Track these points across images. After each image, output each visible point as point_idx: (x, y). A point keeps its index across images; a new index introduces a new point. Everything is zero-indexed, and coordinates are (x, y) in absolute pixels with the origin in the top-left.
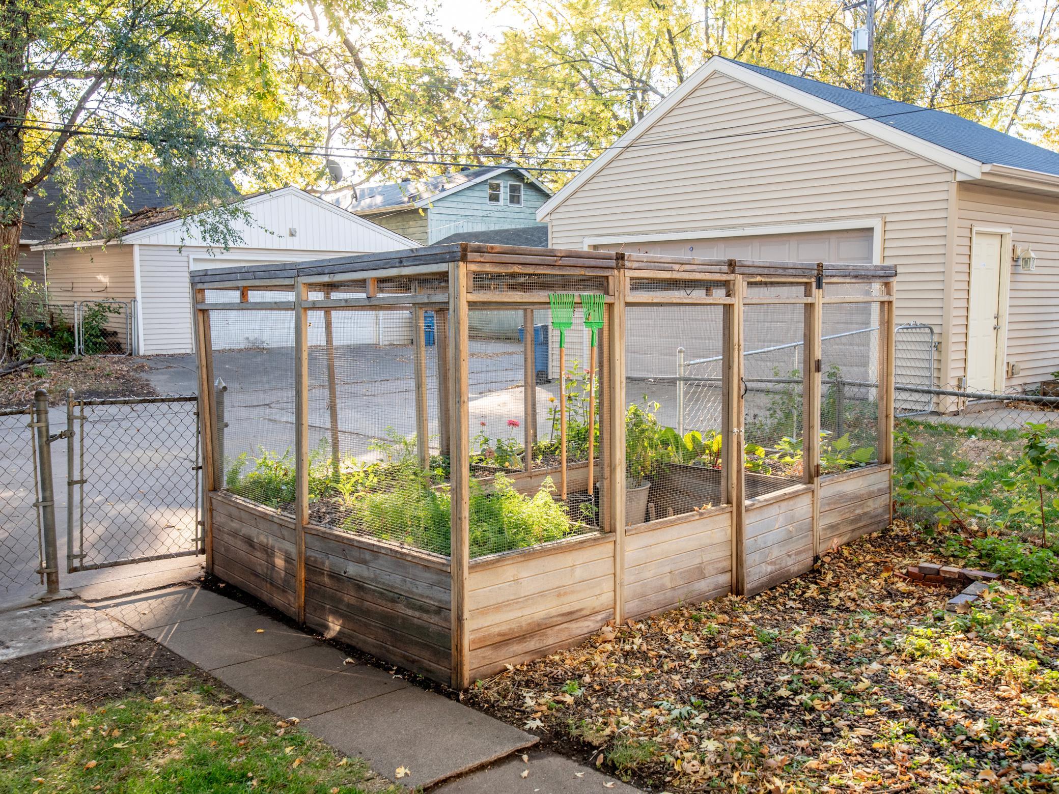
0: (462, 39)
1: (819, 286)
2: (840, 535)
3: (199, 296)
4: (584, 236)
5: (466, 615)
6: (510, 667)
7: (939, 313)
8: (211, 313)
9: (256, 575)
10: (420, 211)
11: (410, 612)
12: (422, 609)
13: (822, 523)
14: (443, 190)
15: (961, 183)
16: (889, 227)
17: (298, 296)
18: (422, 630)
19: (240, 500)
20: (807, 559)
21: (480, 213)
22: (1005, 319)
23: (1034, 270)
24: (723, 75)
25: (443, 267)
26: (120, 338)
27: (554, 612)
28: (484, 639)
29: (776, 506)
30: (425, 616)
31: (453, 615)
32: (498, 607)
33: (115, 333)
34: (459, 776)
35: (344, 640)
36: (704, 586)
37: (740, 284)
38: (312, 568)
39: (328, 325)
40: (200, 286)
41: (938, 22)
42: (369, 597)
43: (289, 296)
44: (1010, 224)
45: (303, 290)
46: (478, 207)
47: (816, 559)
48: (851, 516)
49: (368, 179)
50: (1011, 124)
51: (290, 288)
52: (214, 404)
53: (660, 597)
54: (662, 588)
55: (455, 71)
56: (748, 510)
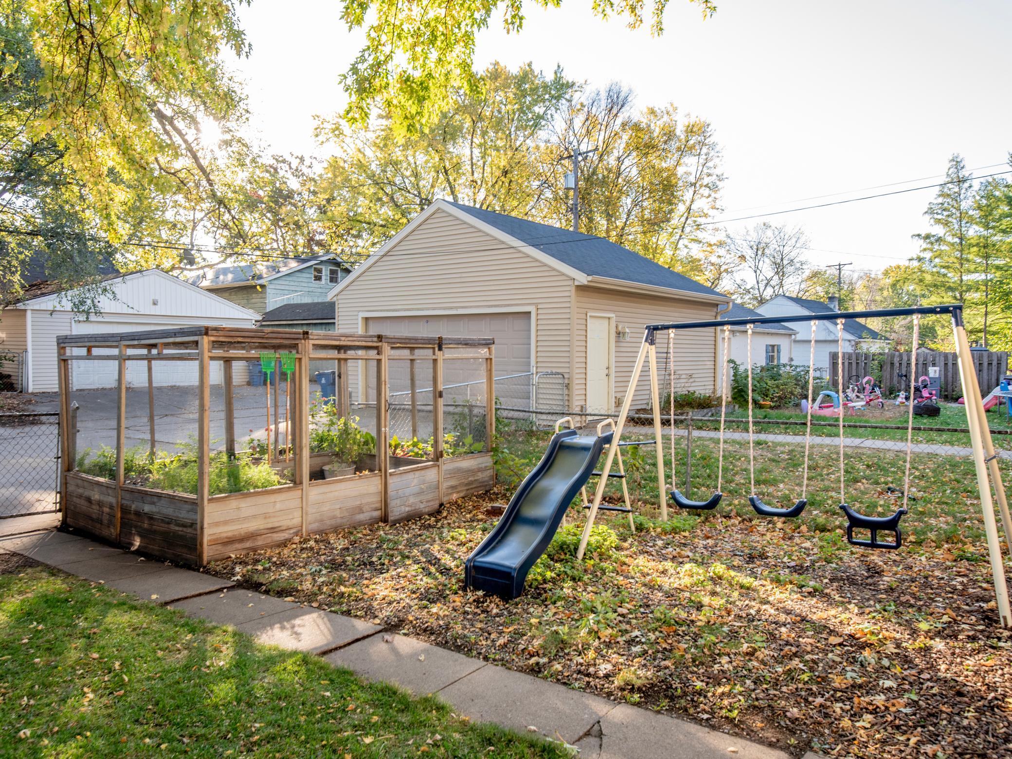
0: (298, 160)
1: (440, 349)
2: (458, 492)
3: (62, 351)
4: (359, 311)
5: (206, 526)
6: (233, 556)
7: (567, 365)
8: (69, 362)
9: (92, 519)
10: (258, 287)
11: (177, 528)
12: (184, 526)
13: (445, 485)
14: (279, 272)
15: (577, 286)
16: (540, 311)
17: (120, 352)
18: (182, 537)
19: (84, 475)
20: (436, 505)
21: (307, 289)
22: (613, 369)
23: (628, 339)
24: (444, 211)
25: (195, 338)
26: (13, 380)
27: (262, 527)
28: (217, 539)
29: (412, 473)
30: (185, 529)
31: (199, 526)
32: (226, 523)
33: (9, 376)
34: (186, 598)
35: (142, 550)
36: (362, 517)
37: (386, 348)
38: (125, 510)
39: (150, 369)
40: (62, 345)
41: (628, 170)
42: (155, 523)
43: (115, 352)
44: (614, 311)
45: (123, 348)
46: (306, 285)
47: (441, 505)
48: (466, 481)
49: (224, 261)
50: (680, 239)
51: (116, 347)
52: (70, 418)
53: (333, 522)
54: (334, 517)
55: (294, 184)
56: (391, 474)
